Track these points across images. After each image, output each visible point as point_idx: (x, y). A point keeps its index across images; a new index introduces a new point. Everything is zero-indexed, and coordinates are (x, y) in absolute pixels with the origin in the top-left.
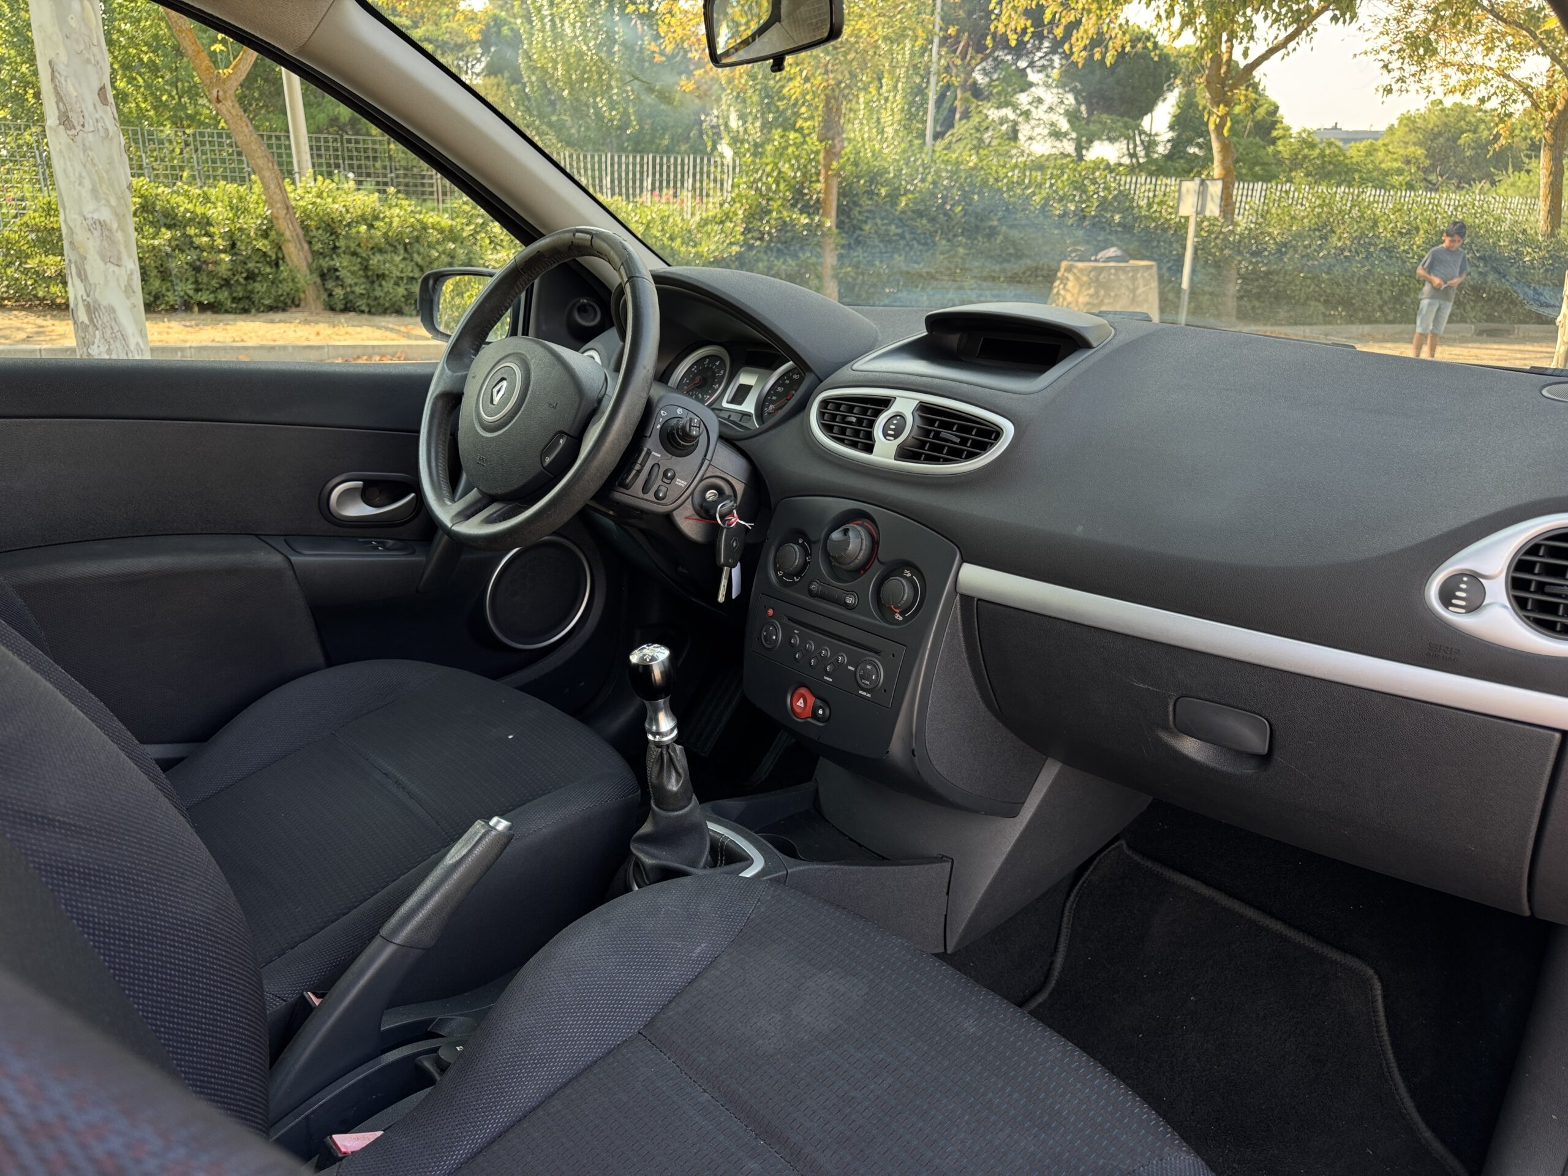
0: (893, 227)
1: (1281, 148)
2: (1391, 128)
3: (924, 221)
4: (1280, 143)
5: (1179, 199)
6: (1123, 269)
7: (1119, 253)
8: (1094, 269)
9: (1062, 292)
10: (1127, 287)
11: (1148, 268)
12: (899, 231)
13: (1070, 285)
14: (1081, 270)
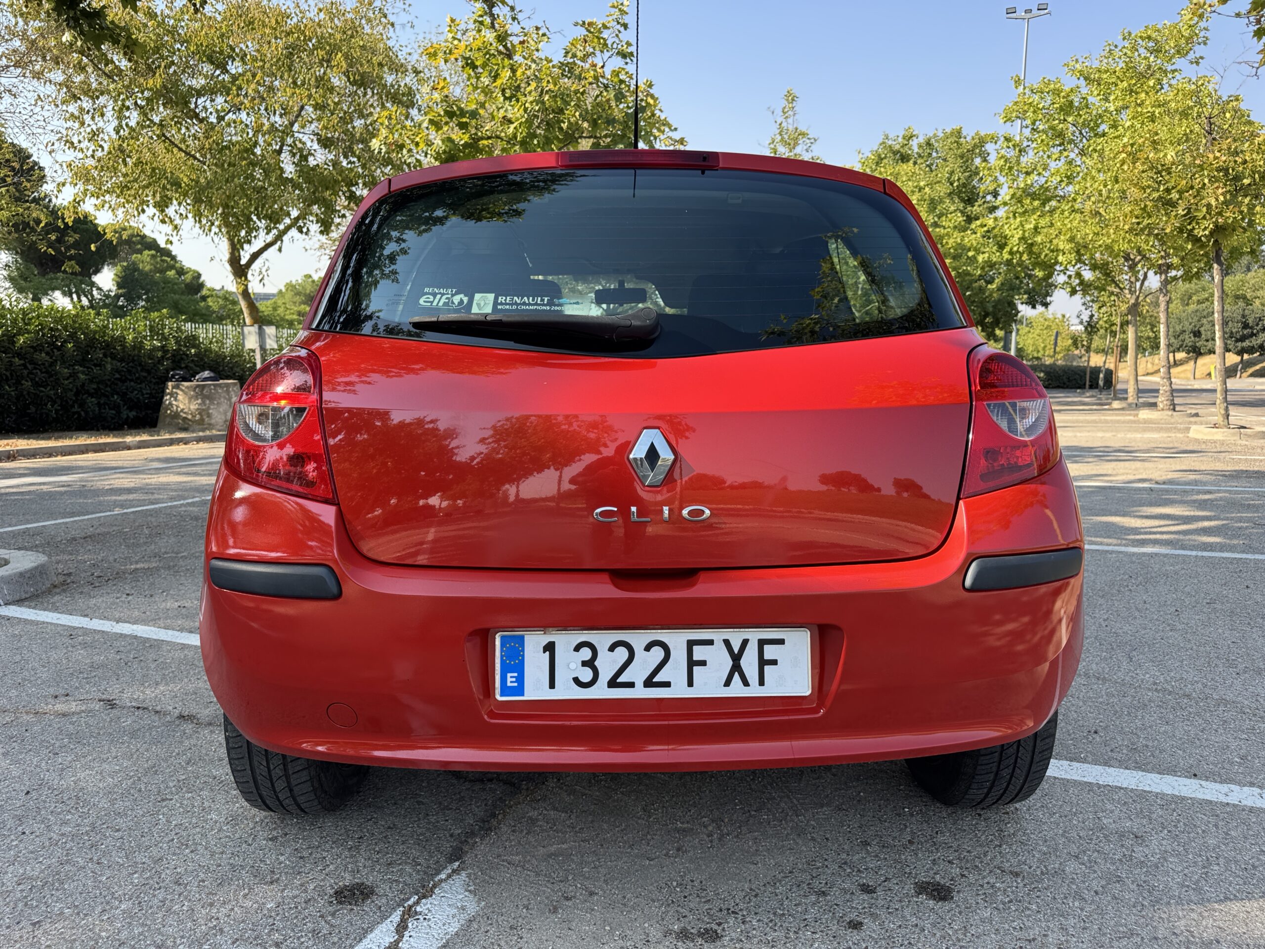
0: (17, 359)
1: (211, 304)
2: (280, 291)
3: (43, 355)
4: (209, 300)
5: (243, 339)
6: (220, 385)
7: (212, 375)
8: (198, 386)
9: (174, 403)
10: (225, 398)
11: (235, 384)
12: (22, 362)
13: (180, 397)
14: (187, 387)
